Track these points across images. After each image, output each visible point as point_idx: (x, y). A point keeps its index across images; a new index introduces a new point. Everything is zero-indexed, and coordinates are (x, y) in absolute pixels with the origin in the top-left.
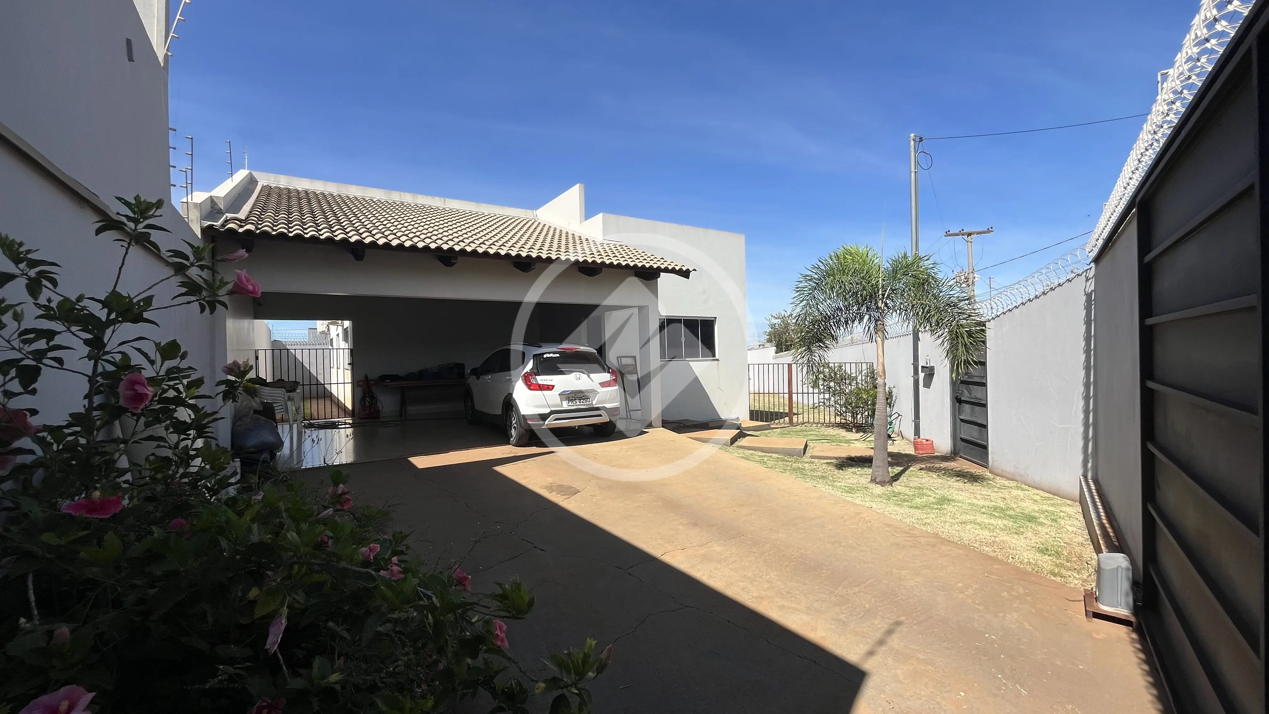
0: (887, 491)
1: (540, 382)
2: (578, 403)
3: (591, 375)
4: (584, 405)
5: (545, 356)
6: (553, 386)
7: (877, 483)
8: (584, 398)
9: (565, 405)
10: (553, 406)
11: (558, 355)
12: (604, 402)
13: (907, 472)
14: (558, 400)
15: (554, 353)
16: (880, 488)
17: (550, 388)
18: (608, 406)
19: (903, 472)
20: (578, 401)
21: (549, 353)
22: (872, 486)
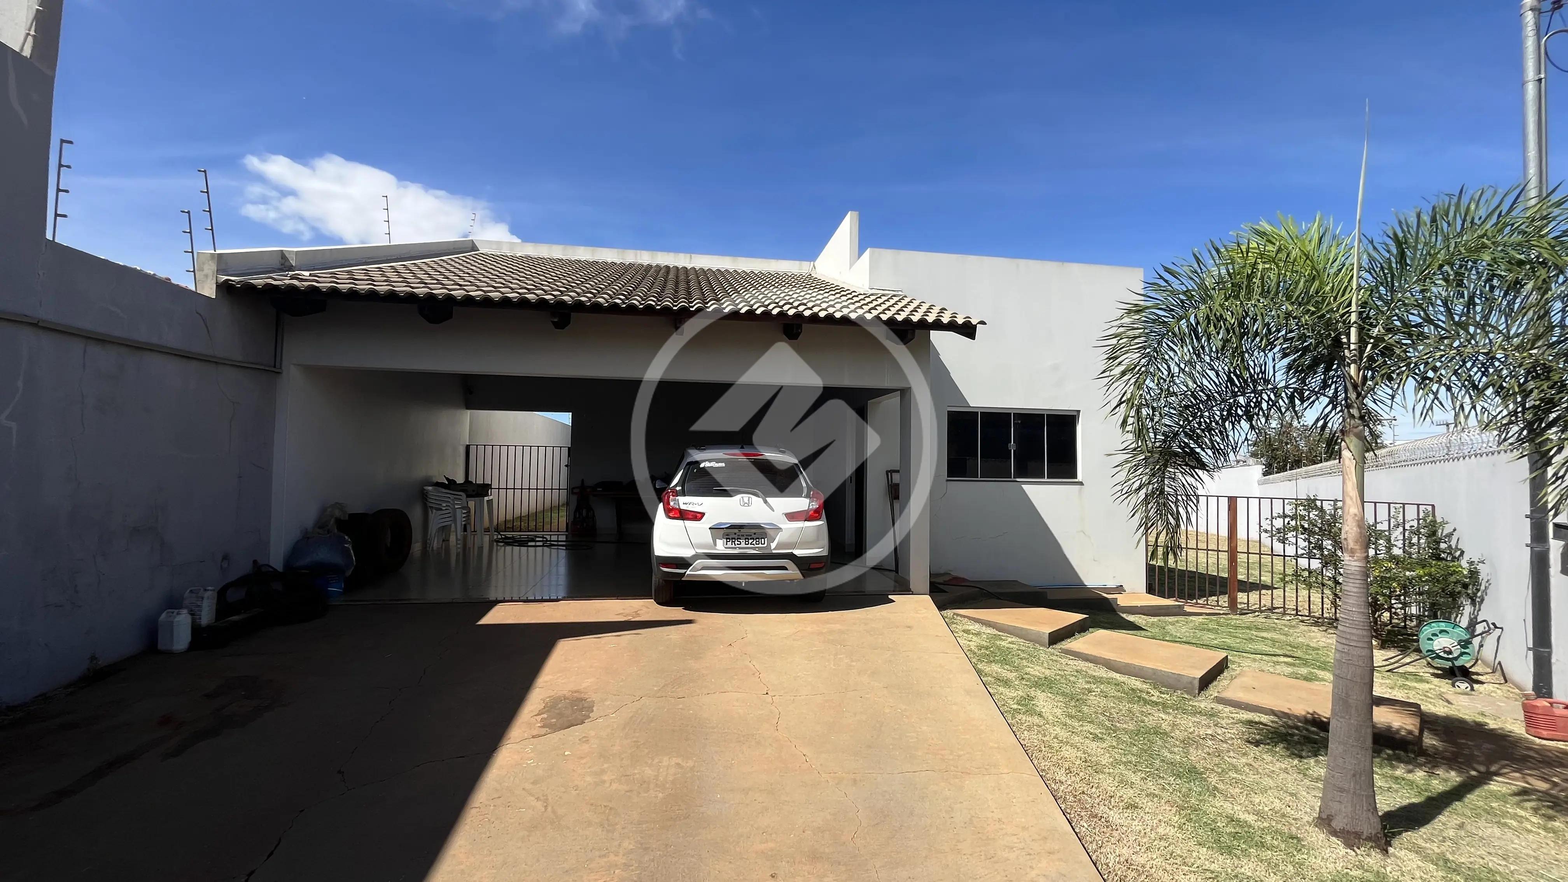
0: (1360, 866)
1: (683, 507)
2: (743, 545)
3: (769, 499)
4: (754, 549)
5: (702, 465)
6: (703, 514)
7: (1334, 833)
8: (753, 536)
9: (721, 547)
10: (700, 546)
11: (723, 465)
12: (794, 546)
13: (1473, 798)
14: (708, 537)
15: (718, 461)
16: (1342, 850)
17: (697, 516)
18: (798, 552)
19: (1456, 794)
20: (743, 542)
21: (710, 461)
22: (1317, 837)
